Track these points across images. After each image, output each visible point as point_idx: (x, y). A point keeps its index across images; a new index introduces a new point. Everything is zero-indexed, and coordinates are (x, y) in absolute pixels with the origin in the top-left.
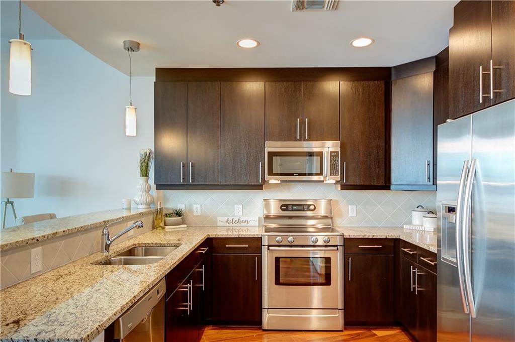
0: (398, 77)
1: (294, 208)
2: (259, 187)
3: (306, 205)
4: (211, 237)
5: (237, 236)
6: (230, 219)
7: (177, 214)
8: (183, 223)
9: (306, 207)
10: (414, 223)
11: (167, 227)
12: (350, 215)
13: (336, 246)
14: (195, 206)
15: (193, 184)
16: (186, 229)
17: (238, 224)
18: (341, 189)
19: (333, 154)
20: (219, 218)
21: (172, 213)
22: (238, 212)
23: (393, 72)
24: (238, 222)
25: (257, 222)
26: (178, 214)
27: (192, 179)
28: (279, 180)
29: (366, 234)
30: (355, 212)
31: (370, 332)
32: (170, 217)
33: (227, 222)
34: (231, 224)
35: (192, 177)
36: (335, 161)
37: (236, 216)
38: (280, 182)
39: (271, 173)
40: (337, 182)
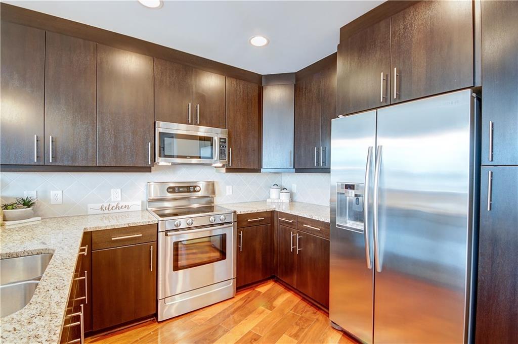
0: (267, 84)
1: (181, 189)
2: (147, 169)
3: (192, 186)
4: (89, 230)
5: (127, 226)
6: (106, 205)
7: (24, 204)
8: (35, 214)
9: (192, 189)
10: (271, 197)
11: (7, 223)
12: (227, 194)
13: (231, 223)
14: (52, 193)
15: (53, 164)
16: (40, 222)
17: (117, 210)
18: (226, 172)
19: (222, 140)
20: (90, 206)
21: (16, 203)
22: (115, 196)
23: (263, 80)
24: (116, 208)
25: (140, 206)
26: (27, 203)
27: (52, 157)
28: (169, 162)
29: (252, 209)
30: (231, 191)
31: (254, 291)
32: (13, 209)
33: (101, 208)
34: (107, 211)
35: (52, 155)
36: (223, 147)
37: (113, 202)
38: (170, 164)
39: (163, 155)
40: (223, 166)
